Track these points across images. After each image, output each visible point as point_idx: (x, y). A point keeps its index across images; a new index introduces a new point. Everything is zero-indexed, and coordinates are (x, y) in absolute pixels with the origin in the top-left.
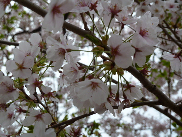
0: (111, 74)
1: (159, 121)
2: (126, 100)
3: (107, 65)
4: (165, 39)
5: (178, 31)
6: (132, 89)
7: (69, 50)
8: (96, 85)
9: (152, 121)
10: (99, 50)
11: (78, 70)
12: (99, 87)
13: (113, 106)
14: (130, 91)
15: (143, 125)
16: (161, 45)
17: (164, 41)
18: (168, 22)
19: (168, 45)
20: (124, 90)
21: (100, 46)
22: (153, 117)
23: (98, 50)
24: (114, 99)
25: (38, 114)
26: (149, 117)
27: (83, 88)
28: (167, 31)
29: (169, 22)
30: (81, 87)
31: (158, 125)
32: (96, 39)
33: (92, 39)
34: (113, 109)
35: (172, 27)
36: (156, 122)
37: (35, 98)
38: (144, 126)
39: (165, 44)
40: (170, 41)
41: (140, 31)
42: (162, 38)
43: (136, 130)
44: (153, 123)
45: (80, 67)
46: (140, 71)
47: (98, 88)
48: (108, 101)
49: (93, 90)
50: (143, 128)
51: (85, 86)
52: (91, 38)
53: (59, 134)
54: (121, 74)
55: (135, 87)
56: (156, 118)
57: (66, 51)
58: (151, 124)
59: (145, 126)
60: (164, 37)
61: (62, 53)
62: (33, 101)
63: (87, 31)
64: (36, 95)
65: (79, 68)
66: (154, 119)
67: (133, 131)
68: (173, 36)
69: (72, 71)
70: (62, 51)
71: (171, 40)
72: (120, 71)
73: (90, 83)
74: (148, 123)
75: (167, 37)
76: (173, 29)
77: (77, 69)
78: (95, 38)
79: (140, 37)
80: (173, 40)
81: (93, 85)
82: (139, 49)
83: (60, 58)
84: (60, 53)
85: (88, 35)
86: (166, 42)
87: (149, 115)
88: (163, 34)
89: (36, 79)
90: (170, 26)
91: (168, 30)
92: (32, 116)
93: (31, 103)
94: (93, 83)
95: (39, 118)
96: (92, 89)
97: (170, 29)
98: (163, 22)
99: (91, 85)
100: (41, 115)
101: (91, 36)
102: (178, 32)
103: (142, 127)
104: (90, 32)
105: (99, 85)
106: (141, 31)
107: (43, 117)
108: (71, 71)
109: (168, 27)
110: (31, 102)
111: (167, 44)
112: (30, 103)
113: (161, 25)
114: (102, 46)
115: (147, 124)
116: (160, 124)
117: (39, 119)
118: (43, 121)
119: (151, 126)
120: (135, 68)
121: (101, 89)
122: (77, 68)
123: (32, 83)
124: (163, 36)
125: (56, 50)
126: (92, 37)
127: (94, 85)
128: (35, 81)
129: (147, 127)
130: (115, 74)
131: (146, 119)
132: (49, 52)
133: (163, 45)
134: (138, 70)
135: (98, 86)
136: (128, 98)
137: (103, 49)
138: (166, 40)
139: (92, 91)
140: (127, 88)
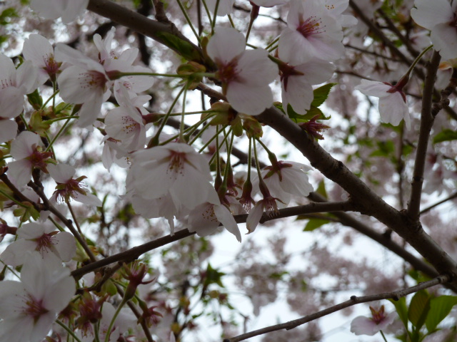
0: (230, 135)
1: (381, 270)
2: (268, 200)
3: (219, 111)
4: (384, 58)
5: (416, 38)
6: (284, 171)
7: (115, 75)
8: (181, 160)
9: (362, 270)
10: (193, 71)
11: (142, 124)
12: (190, 164)
13: (237, 214)
14: (281, 178)
15: (342, 280)
16: (373, 72)
17: (380, 61)
18: (392, 15)
19: (391, 74)
20: (263, 176)
21: (195, 60)
22: (365, 260)
23: (189, 71)
24: (238, 199)
25: (40, 234)
26: (357, 260)
27: (150, 167)
28: (388, 37)
29: (394, 14)
30: (144, 164)
31: (378, 279)
32: (186, 43)
33: (176, 45)
34: (235, 222)
35: (402, 27)
36: (373, 271)
37: (38, 196)
38: (345, 281)
39: (383, 71)
40: (395, 61)
41: (298, 22)
42: (374, 54)
43: (324, 293)
44: (366, 274)
45: (148, 115)
46: (301, 126)
47: (186, 165)
48: (222, 203)
49: (173, 170)
50: (342, 285)
51: (155, 161)
52: (172, 41)
53: (102, 287)
54: (255, 134)
55: (293, 167)
56: (374, 262)
57: (107, 77)
58: (362, 276)
59: (347, 283)
60: (381, 51)
61: (96, 83)
62: (33, 204)
63: (162, 25)
64: (40, 189)
65: (144, 117)
66: (370, 264)
67: (317, 296)
68: (403, 49)
69: (128, 125)
70: (98, 78)
71: (397, 58)
72: (252, 128)
73: (167, 154)
74: (355, 274)
75: (388, 53)
76: (404, 33)
77: (139, 120)
78: (182, 41)
79: (299, 38)
80: (403, 60)
81: (172, 159)
82: (296, 69)
83: (93, 95)
84: (91, 83)
85: (165, 34)
86: (386, 65)
87: (356, 254)
88: (378, 46)
89: (33, 146)
90: (397, 25)
91: (392, 36)
92: (26, 240)
93: (26, 211)
94: (173, 153)
95: (44, 244)
96: (171, 168)
97: (396, 32)
98: (378, 15)
99: (168, 159)
100: (48, 237)
101: (174, 36)
102: (416, 41)
103: (339, 284)
104: (170, 25)
105: (188, 158)
106: (301, 22)
107: (53, 242)
108: (125, 125)
109: (391, 27)
110: (28, 208)
111: (388, 71)
112: (24, 210)
113: (372, 20)
114: (201, 62)
115: (351, 278)
116: (383, 276)
117: (43, 247)
118: (54, 250)
119: (362, 281)
120: (287, 116)
121: (195, 168)
122: (141, 118)
123: (25, 156)
124: (378, 51)
125: (81, 76)
126: (177, 38)
127: (175, 159)
128: (31, 151)
129: (352, 285)
130: (239, 134)
131: (347, 265)
132: (65, 82)
133: (379, 73)
134: (297, 124)
135: (185, 160)
136: (273, 194)
137: (203, 68)
138: (386, 61)
139: (171, 173)
140: (271, 169)
